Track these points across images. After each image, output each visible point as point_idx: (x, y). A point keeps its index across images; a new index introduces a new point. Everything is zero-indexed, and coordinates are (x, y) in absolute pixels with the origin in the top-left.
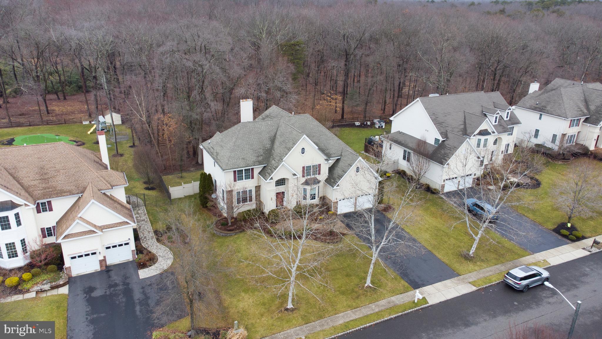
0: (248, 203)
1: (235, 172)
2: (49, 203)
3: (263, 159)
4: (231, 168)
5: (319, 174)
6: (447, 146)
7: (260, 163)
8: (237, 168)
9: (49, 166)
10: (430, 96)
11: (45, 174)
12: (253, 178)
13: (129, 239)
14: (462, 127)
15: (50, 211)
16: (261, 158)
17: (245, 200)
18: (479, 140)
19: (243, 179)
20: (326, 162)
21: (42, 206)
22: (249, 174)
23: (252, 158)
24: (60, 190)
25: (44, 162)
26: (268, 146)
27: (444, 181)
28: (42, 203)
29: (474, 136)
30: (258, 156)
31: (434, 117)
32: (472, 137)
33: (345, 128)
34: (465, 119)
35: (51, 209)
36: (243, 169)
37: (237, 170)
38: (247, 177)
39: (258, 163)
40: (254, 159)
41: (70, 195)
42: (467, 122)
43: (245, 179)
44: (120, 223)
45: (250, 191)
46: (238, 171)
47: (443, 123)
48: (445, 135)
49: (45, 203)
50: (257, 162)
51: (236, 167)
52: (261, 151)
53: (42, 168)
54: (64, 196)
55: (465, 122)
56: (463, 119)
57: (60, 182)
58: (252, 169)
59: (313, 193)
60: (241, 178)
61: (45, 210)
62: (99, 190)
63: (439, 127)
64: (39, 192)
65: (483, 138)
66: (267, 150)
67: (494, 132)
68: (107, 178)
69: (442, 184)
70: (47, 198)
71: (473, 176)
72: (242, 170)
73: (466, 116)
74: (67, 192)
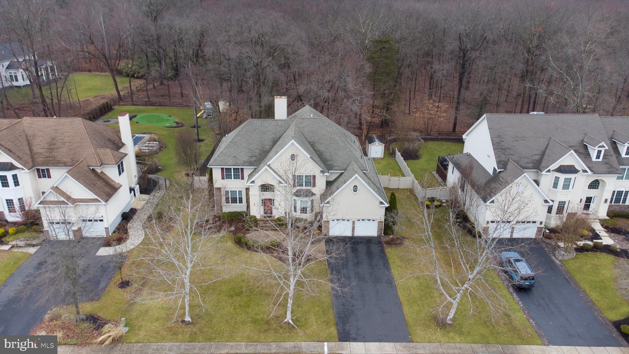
0: (230, 204)
1: (222, 169)
2: (48, 170)
3: (255, 160)
4: (218, 164)
5: (314, 185)
6: (501, 179)
7: (250, 164)
8: (225, 166)
9: (60, 138)
10: (531, 113)
11: (54, 144)
12: (243, 178)
13: (102, 216)
14: (537, 157)
15: (48, 178)
16: (253, 159)
17: (234, 201)
18: (557, 179)
19: (231, 178)
20: (321, 174)
21: (42, 172)
22: (239, 174)
23: (244, 157)
24: (58, 161)
25: (57, 134)
26: (268, 147)
27: (488, 222)
28: (42, 170)
29: (549, 171)
30: (251, 157)
31: (497, 140)
32: (544, 173)
33: (446, 143)
34: (546, 148)
35: (49, 177)
36: (232, 167)
37: (225, 167)
38: (236, 177)
39: (248, 164)
40: (246, 159)
41: (64, 166)
42: (547, 152)
43: (234, 178)
44: (93, 199)
45: (240, 192)
46: (226, 169)
47: (509, 149)
48: (503, 164)
49: (44, 170)
50: (247, 162)
51: (224, 164)
52: (258, 151)
53: (53, 139)
54: (58, 166)
55: (544, 152)
56: (543, 149)
57: (62, 154)
58: (242, 169)
59: (304, 206)
60: (229, 177)
61: (44, 176)
62: (88, 166)
63: (499, 153)
64: (41, 159)
65: (562, 177)
66: (264, 152)
67: (585, 171)
68: (102, 157)
69: (485, 226)
70: (47, 166)
71: (538, 224)
72: (231, 169)
73: (550, 144)
74: (63, 163)
